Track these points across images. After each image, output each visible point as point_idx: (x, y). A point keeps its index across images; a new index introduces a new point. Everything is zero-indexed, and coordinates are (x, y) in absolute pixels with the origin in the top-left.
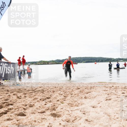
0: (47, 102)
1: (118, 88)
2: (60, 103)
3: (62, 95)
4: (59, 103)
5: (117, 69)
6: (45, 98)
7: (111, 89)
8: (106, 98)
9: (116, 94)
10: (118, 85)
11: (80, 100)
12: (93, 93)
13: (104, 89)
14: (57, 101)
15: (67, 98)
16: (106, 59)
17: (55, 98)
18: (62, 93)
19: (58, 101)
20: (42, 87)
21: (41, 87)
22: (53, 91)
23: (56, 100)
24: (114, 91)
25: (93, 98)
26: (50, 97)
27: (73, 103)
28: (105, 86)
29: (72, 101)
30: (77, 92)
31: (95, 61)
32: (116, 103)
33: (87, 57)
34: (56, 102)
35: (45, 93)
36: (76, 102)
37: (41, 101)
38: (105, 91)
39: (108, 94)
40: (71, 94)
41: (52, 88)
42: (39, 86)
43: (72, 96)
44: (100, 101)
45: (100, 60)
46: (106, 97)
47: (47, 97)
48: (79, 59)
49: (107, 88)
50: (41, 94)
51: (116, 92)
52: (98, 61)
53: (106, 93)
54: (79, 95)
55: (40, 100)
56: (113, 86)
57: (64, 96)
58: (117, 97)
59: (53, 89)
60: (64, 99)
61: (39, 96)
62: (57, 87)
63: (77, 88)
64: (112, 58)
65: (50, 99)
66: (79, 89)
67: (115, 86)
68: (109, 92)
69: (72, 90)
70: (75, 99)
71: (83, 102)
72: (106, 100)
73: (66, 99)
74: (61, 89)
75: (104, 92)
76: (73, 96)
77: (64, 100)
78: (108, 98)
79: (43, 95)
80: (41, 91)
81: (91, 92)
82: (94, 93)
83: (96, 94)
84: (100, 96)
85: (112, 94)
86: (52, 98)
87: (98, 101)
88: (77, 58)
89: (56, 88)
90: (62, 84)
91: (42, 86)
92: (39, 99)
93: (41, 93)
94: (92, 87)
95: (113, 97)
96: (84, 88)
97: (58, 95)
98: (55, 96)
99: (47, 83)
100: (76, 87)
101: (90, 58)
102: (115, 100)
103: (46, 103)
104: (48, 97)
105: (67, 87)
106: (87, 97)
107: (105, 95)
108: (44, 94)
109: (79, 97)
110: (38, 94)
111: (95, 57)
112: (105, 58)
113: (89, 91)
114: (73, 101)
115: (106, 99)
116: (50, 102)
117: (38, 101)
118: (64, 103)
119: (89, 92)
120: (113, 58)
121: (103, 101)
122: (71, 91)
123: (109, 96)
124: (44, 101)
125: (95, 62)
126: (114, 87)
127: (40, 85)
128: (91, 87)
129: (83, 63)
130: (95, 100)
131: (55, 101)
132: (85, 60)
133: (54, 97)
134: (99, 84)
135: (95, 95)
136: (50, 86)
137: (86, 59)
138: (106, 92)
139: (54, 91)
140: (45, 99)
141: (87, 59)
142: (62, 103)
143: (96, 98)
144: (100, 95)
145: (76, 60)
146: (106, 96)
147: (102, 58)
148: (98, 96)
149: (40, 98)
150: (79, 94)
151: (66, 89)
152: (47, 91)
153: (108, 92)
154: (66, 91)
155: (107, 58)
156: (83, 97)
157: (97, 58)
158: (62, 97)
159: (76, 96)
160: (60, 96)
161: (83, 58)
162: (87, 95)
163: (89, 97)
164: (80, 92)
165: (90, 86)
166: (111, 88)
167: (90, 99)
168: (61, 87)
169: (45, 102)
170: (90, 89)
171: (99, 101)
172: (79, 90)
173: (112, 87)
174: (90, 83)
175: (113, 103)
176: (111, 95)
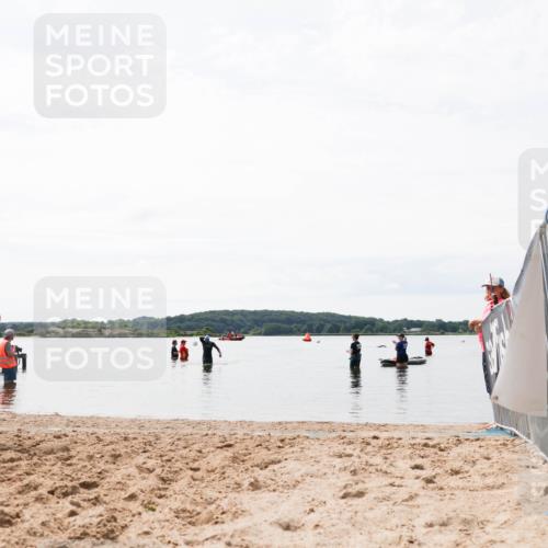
0: (83, 504)
1: (395, 445)
2: (141, 509)
3: (151, 472)
4: (135, 506)
5: (398, 365)
6: (75, 483)
7: (369, 448)
8: (345, 487)
9: (386, 472)
10: (396, 435)
11: (230, 495)
12: (291, 465)
13: (338, 448)
14: (125, 499)
15: (175, 486)
16: (353, 322)
17: (122, 486)
18: (151, 464)
19: (132, 497)
20: (66, 435)
21: (59, 437)
22: (112, 456)
23: (123, 493)
24: (378, 460)
25: (287, 486)
26: (96, 480)
27: (198, 509)
28: (343, 434)
29: (194, 502)
30: (218, 459)
31: (305, 327)
32: (384, 507)
33: (272, 312)
34: (120, 505)
35: (74, 461)
36: (214, 506)
37: (53, 499)
38: (340, 456)
39: (352, 469)
40: (192, 469)
41: (108, 439)
42: (55, 430)
43: (194, 480)
44: (316, 503)
45: (328, 326)
46: (344, 484)
47: (81, 481)
48: (235, 318)
49: (350, 443)
50: (56, 469)
51: (389, 461)
52: (319, 331)
53: (345, 469)
54: (226, 475)
55: (52, 492)
56: (375, 438)
57: (163, 479)
58: (392, 485)
59: (113, 446)
60: (159, 489)
61: (49, 476)
62: (135, 439)
63: (220, 445)
64: (377, 317)
65: (96, 490)
66: (230, 446)
67: (383, 435)
68: (357, 460)
69: (200, 452)
70: (210, 493)
71: (241, 504)
72: (344, 497)
73: (168, 493)
74: (148, 448)
75: (337, 461)
76: (202, 480)
77: (161, 497)
78: (350, 490)
79: (67, 472)
80: (58, 455)
81: (279, 462)
82: (292, 467)
83: (302, 472)
84: (319, 480)
85: (372, 469)
86: (106, 486)
87: (310, 499)
88: (227, 313)
89: (126, 443)
90: (158, 426)
91: (68, 430)
92: (43, 491)
93: (60, 463)
94: (287, 441)
95: (374, 483)
96: (250, 444)
97: (133, 471)
98: (119, 478)
99: (92, 417)
100: (216, 440)
101: (283, 317)
102: (380, 495)
103: (74, 508)
104: (89, 480)
105: (179, 439)
106: (261, 483)
107: (340, 475)
108: (70, 465)
109: (227, 481)
110: (45, 468)
111: (305, 311)
112: (350, 317)
113: (272, 457)
114: (198, 499)
115: (341, 494)
116: (95, 504)
117: (39, 499)
118: (158, 509)
119: (273, 462)
120: (381, 320)
121: (331, 503)
122: (193, 454)
123: (355, 478)
124: (70, 498)
125: (303, 333)
126: (380, 442)
127: (57, 426)
128: (282, 441)
129: (254, 335)
130: (296, 495)
131: (117, 500)
132: (264, 322)
133: (114, 480)
134: (318, 427)
135: (297, 475)
136: (100, 432)
137: (266, 318)
138: (347, 462)
139: (119, 455)
140: (74, 491)
141: (271, 321)
142: (150, 507)
143: (301, 485)
144: (320, 473)
145: (223, 321)
146: (346, 478)
147: (333, 315)
148: (308, 479)
149: (49, 483)
150: (229, 472)
151: (173, 448)
152: (84, 455)
153: (355, 462)
154: (172, 454)
155: (356, 317)
156: (246, 484)
157: (313, 314)
158: (152, 481)
159: (213, 476)
160: (144, 478)
161: (255, 313)
162: (262, 475)
163: (269, 482)
164: (235, 459)
165: (277, 434)
166: (368, 444)
167: (272, 494)
168: (152, 439)
169: (72, 503)
170: (277, 450)
171: (313, 500)
172: (229, 453)
173: (374, 442)
174: (280, 423)
175: (371, 509)
176: (366, 475)
